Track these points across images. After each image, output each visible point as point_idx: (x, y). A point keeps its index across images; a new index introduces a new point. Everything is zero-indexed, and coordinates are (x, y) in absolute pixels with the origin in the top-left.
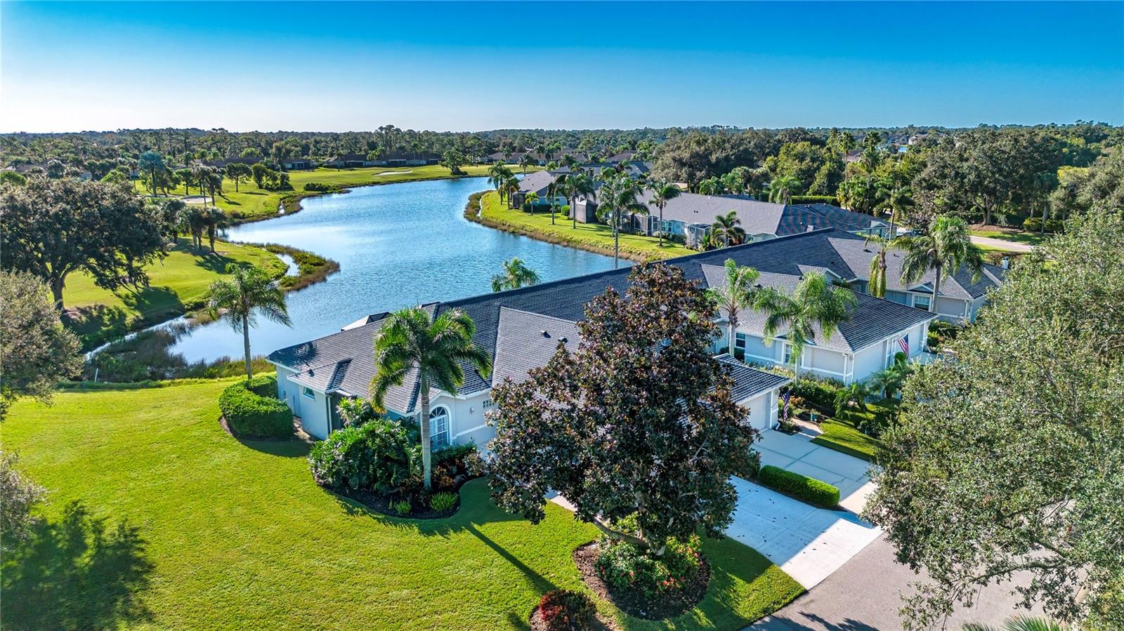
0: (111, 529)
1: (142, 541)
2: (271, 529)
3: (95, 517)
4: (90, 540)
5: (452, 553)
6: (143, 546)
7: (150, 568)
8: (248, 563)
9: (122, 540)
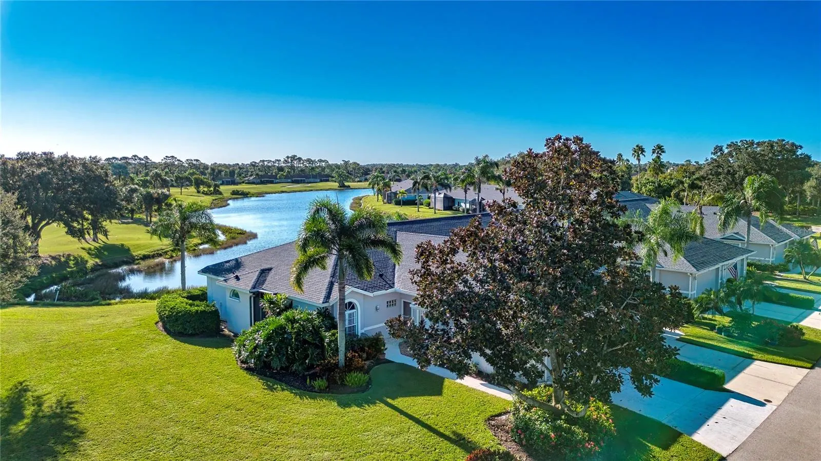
0: (50, 402)
1: (77, 412)
2: (197, 402)
3: (36, 394)
4: (29, 411)
5: (369, 421)
6: (76, 416)
7: (81, 433)
8: (174, 430)
9: (58, 411)
